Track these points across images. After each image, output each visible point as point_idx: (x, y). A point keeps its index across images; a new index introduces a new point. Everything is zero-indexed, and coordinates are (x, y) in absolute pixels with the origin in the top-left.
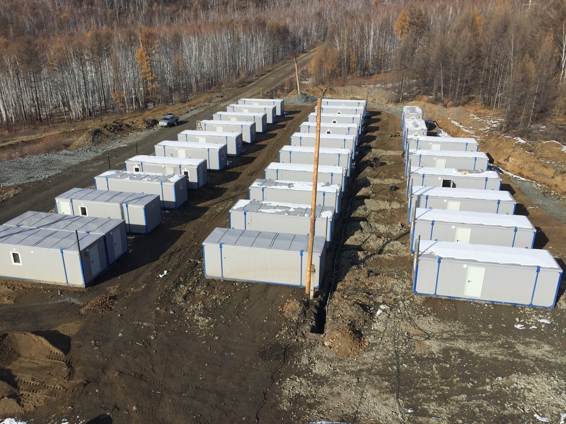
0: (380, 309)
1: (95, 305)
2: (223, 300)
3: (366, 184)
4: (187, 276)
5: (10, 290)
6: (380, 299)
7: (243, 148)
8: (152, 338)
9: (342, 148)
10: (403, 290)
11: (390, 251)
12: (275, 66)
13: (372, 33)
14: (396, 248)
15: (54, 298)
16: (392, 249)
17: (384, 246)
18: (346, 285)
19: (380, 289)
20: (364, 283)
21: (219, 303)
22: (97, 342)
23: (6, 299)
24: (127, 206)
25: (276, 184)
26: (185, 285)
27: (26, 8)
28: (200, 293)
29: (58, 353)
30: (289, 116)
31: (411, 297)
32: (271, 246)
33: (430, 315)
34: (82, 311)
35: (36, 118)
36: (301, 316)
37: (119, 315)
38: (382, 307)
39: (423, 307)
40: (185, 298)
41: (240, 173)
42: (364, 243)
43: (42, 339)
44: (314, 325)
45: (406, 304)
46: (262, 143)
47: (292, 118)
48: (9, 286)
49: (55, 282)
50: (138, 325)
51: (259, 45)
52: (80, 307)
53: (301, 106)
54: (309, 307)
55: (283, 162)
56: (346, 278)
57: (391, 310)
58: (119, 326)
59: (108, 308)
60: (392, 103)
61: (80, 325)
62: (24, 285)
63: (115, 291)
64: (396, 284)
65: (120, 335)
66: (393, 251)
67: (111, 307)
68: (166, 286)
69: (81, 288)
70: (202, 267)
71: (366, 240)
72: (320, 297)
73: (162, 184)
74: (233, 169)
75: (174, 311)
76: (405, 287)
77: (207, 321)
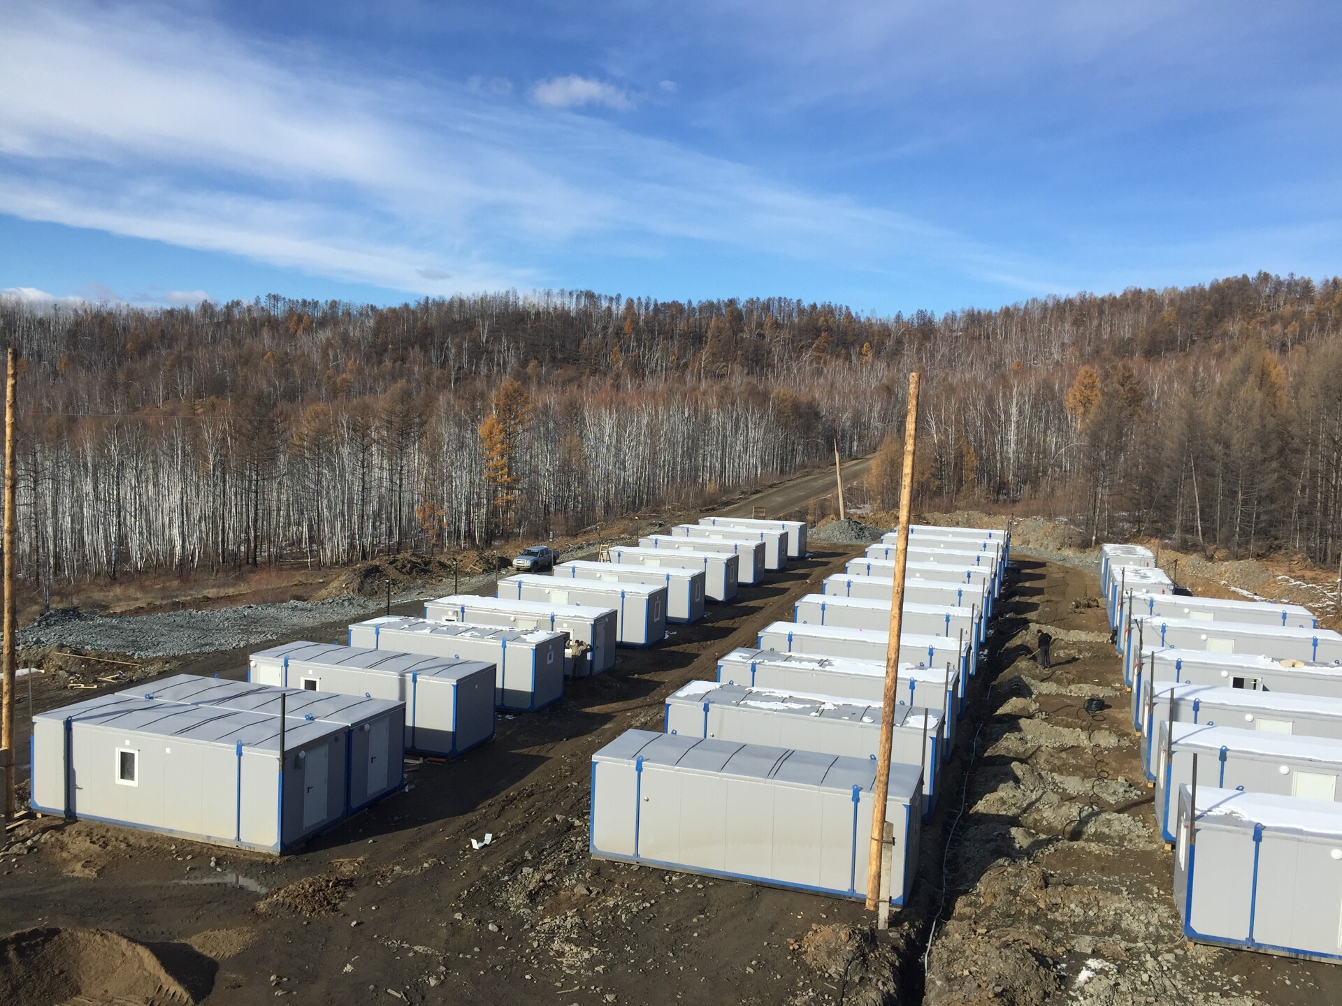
0: (1088, 968)
1: (296, 894)
2: (635, 910)
3: (1022, 690)
4: (543, 850)
5: (96, 848)
6: (1084, 944)
7: (706, 610)
8: (433, 982)
9: (953, 605)
10: (1151, 929)
11: (1099, 837)
12: (786, 477)
13: (1014, 410)
14: (1119, 828)
15: (197, 873)
16: (1106, 830)
17: (1083, 822)
18: (981, 905)
19: (1080, 922)
20: (1033, 902)
21: (624, 916)
22: (285, 979)
23: (78, 866)
24: (415, 680)
25: (788, 659)
26: (536, 869)
27: (268, 362)
28: (572, 890)
29: (178, 994)
30: (819, 560)
31: (1177, 947)
32: (773, 773)
33: (1242, 993)
34: (262, 906)
35: (245, 561)
36: (854, 963)
37: (355, 923)
38: (1093, 963)
39: (1216, 973)
40: (533, 897)
41: (697, 656)
42: (1025, 811)
43: (145, 953)
44: (892, 991)
45: (1164, 963)
46: (752, 604)
47: (827, 563)
48: (94, 839)
49: (209, 837)
50: (400, 948)
51: (751, 435)
52: (258, 897)
53: (847, 546)
54: (877, 946)
55: (805, 622)
56: (980, 887)
57: (1120, 971)
58: (349, 948)
59: (329, 903)
60: (1073, 549)
61: (248, 936)
62: (132, 840)
63: (352, 868)
64: (1128, 911)
65: (348, 968)
66: (1109, 837)
67: (335, 904)
68: (484, 868)
69: (270, 856)
70: (585, 834)
71: (1031, 805)
72: (906, 925)
73: (504, 647)
74: (680, 647)
75: (499, 927)
76: (1155, 920)
77: (586, 955)
